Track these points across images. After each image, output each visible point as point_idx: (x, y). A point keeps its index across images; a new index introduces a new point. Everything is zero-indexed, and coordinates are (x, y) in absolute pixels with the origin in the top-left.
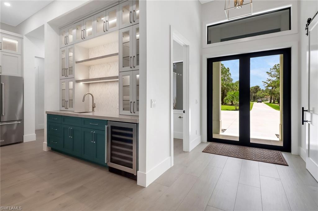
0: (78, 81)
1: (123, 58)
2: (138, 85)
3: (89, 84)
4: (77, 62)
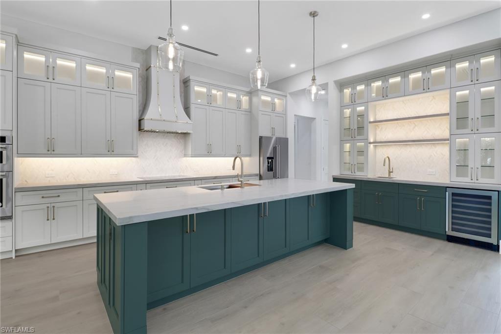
0: (370, 143)
1: (457, 119)
3: (379, 146)
4: (370, 122)
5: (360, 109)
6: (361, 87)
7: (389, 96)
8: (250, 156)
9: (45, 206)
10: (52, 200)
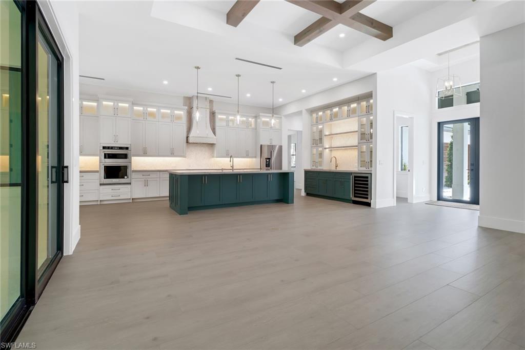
0: (325, 148)
1: (361, 134)
2: (371, 152)
3: (331, 150)
4: (326, 135)
5: (320, 127)
6: (321, 113)
7: (334, 119)
8: (255, 157)
9: (143, 179)
10: (147, 177)
